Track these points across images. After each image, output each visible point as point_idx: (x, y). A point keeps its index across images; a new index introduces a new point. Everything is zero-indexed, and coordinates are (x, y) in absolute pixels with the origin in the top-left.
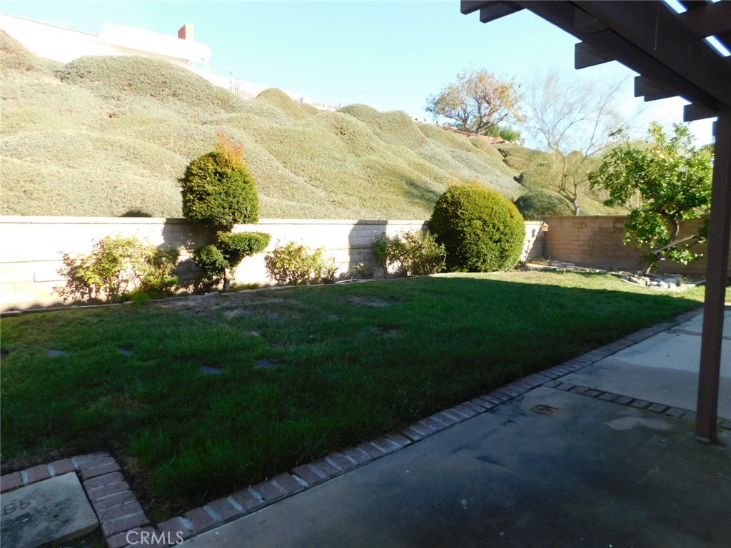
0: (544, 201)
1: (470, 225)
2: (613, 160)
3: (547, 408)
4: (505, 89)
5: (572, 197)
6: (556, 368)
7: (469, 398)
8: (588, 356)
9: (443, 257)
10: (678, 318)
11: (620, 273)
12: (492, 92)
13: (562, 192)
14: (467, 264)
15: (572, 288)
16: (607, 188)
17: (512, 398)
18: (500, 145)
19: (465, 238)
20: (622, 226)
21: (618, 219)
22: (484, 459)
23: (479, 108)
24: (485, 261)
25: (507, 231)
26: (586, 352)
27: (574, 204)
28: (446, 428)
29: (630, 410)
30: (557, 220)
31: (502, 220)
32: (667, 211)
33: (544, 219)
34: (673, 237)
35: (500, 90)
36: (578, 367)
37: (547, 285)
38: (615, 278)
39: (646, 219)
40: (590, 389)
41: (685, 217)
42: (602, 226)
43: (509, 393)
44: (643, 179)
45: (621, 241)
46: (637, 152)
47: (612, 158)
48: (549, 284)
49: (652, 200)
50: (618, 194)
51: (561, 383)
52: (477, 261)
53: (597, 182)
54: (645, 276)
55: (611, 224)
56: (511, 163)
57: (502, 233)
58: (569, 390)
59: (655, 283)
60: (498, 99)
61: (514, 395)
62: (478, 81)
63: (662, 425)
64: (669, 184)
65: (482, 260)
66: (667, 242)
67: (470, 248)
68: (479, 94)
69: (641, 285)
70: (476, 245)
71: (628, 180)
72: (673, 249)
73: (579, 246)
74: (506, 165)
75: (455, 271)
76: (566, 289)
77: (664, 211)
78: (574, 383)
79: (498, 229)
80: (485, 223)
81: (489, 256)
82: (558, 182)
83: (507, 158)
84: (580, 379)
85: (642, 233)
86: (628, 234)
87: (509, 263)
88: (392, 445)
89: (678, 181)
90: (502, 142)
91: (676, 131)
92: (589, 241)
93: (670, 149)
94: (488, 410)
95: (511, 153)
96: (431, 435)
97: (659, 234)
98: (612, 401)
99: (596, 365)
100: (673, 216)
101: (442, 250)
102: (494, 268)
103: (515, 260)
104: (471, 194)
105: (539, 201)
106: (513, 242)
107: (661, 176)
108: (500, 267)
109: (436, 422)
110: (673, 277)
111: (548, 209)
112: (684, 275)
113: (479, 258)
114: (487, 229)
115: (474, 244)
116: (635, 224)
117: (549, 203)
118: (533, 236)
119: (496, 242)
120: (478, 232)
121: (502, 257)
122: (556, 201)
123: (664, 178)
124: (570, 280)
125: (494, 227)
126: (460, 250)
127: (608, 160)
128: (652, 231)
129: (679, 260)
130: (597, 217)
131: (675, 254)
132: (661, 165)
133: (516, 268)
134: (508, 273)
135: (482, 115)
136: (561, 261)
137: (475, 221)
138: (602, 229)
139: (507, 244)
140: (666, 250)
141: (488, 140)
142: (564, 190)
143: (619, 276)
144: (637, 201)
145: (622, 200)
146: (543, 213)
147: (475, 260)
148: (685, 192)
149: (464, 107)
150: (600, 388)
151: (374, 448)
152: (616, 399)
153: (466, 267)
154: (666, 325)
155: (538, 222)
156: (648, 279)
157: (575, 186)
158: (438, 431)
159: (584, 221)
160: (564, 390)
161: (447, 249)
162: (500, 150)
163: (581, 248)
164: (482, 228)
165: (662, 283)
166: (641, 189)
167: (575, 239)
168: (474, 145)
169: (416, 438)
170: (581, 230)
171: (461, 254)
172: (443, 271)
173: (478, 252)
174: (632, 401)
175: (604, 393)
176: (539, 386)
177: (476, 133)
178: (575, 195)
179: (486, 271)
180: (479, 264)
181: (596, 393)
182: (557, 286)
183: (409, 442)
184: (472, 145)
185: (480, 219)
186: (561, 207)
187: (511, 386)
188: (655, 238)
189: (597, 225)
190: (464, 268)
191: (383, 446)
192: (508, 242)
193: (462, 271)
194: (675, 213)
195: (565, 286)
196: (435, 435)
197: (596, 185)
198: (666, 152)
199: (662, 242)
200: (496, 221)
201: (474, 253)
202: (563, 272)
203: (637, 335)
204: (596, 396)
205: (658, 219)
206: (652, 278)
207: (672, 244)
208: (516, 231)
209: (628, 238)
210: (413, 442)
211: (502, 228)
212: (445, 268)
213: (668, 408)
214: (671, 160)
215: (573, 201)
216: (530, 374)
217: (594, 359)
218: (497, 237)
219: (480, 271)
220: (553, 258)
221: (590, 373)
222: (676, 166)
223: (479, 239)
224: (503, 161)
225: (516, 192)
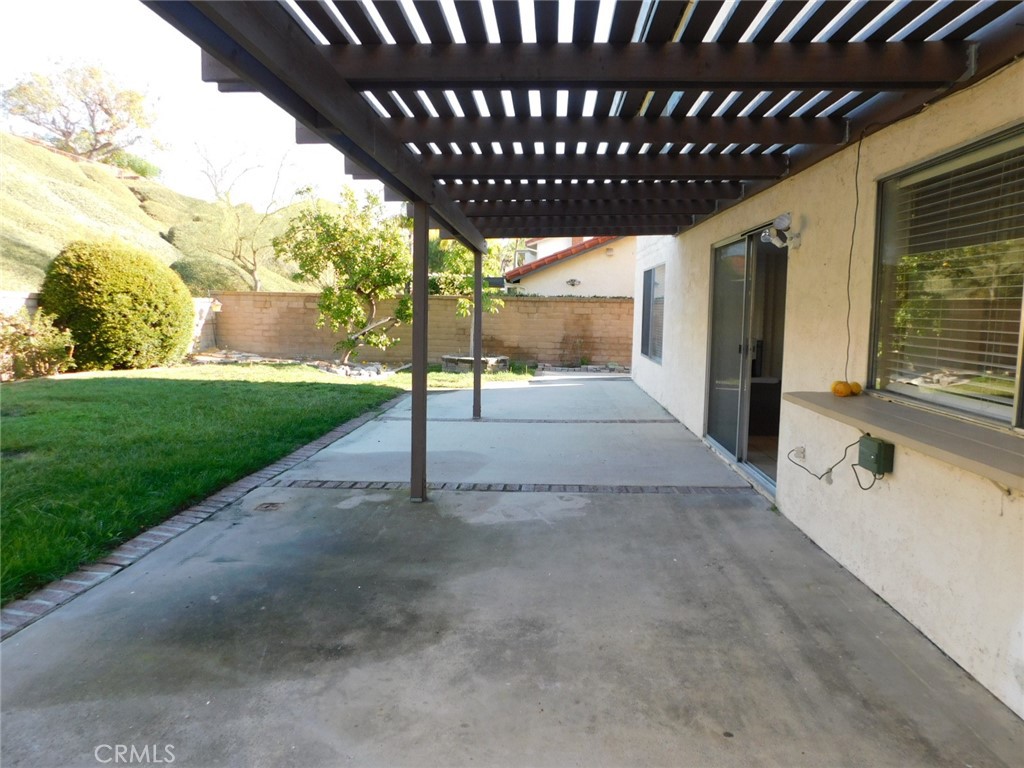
0: (210, 270)
1: (112, 301)
2: (300, 225)
3: (272, 504)
4: (134, 98)
5: (250, 267)
6: (269, 468)
7: (177, 512)
8: (301, 451)
9: (68, 349)
10: (383, 406)
11: (316, 363)
12: (113, 97)
13: (237, 259)
14: (108, 358)
15: (264, 383)
16: (295, 259)
17: (229, 504)
18: (133, 181)
19: (104, 321)
20: (314, 306)
21: (309, 298)
22: (219, 560)
23: (92, 118)
24: (138, 353)
25: (169, 310)
26: (298, 449)
27: (253, 276)
28: (161, 545)
29: (353, 491)
30: (233, 297)
31: (161, 295)
32: (363, 290)
33: (214, 295)
34: (370, 320)
35: (127, 97)
36: (293, 464)
37: (232, 381)
38: (313, 369)
39: (341, 297)
40: (311, 481)
41: (381, 296)
42: (290, 306)
43: (224, 499)
44: (336, 250)
45: (314, 324)
46: (329, 218)
47: (301, 221)
48: (234, 379)
49: (346, 276)
50: (309, 266)
51: (280, 481)
52: (125, 355)
53: (282, 250)
54: (343, 364)
55: (300, 304)
56: (152, 210)
57: (162, 313)
58: (289, 486)
59: (355, 372)
60: (125, 110)
61: (230, 500)
62: (87, 74)
63: (384, 497)
64: (363, 258)
65: (133, 352)
66: (364, 326)
67: (114, 335)
68: (90, 95)
69: (340, 375)
70: (124, 330)
71: (320, 251)
72: (371, 333)
73: (264, 331)
74: (145, 214)
75: (91, 368)
76: (256, 384)
77: (359, 289)
78: (293, 479)
79: (156, 307)
80: (135, 298)
81: (144, 346)
82: (232, 247)
83: (146, 203)
84: (298, 474)
85: (338, 314)
86: (322, 317)
87: (173, 355)
88: (97, 576)
89: (373, 255)
90: (135, 178)
91: (368, 198)
92: (276, 324)
93: (363, 218)
94: (205, 520)
95: (151, 195)
96: (144, 556)
97: (356, 316)
98: (335, 487)
99: (311, 459)
100: (369, 295)
101: (66, 338)
102: (154, 363)
103: (182, 350)
104: (110, 256)
105: (203, 270)
106: (179, 326)
107: (355, 248)
108: (161, 360)
109: (144, 543)
110: (372, 365)
111: (217, 281)
112: (383, 363)
113: (129, 349)
114: (139, 307)
115: (120, 329)
116: (330, 304)
117: (218, 274)
118: (201, 318)
119: (154, 325)
120: (126, 311)
121: (163, 347)
122: (226, 271)
123: (358, 251)
124: (259, 373)
125: (149, 305)
126: (98, 338)
127: (297, 224)
128: (348, 312)
129: (377, 345)
130: (284, 295)
131: (374, 339)
132: (354, 235)
133: (184, 362)
134: (173, 368)
135: (98, 131)
136: (241, 352)
137: (119, 295)
138: (290, 310)
139: (169, 328)
140: (363, 334)
141: (111, 171)
142: (239, 257)
143: (316, 367)
144: (330, 276)
145: (314, 274)
146: (210, 287)
147: (122, 352)
148: (380, 268)
149: (65, 112)
150: (321, 479)
151: (71, 584)
152: (339, 485)
153: (109, 363)
154: (372, 414)
155: (206, 299)
156: (347, 368)
157: (254, 252)
158: (151, 551)
159: (268, 298)
160: (285, 486)
161: (75, 336)
162: (132, 190)
163: (266, 334)
164: (131, 305)
165: (362, 371)
166: (334, 263)
167: (257, 322)
168: (89, 176)
169: (126, 562)
170: (264, 311)
171: (99, 343)
172: (71, 370)
173: (128, 341)
174: (354, 485)
175: (326, 482)
176: (256, 487)
177: (89, 157)
178: (254, 265)
179: (140, 367)
180: (129, 358)
181: (319, 484)
182: (245, 382)
183: (118, 568)
184: (85, 177)
185: (127, 293)
186: (232, 280)
187: (224, 493)
188: (352, 320)
189: (284, 304)
190: (104, 365)
191: (86, 579)
192: (171, 325)
193: (102, 369)
194: (370, 293)
195: (256, 380)
196: (149, 555)
197: (282, 253)
198: (359, 222)
199: (360, 325)
200: (152, 296)
201: (120, 342)
202: (248, 365)
203: (346, 427)
204: (320, 486)
205: (353, 298)
206: (352, 367)
207: (369, 328)
208: (183, 311)
209: (322, 320)
210: (124, 567)
211: (162, 307)
212: (75, 365)
213: (386, 484)
214: (366, 232)
215: (251, 272)
216: (242, 477)
217: (308, 454)
218: (155, 318)
219: (131, 368)
220: (230, 348)
221: (308, 467)
222: (369, 238)
223: (128, 321)
224: (140, 206)
225: (168, 255)
